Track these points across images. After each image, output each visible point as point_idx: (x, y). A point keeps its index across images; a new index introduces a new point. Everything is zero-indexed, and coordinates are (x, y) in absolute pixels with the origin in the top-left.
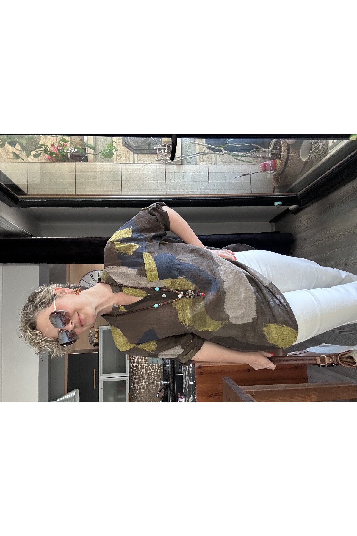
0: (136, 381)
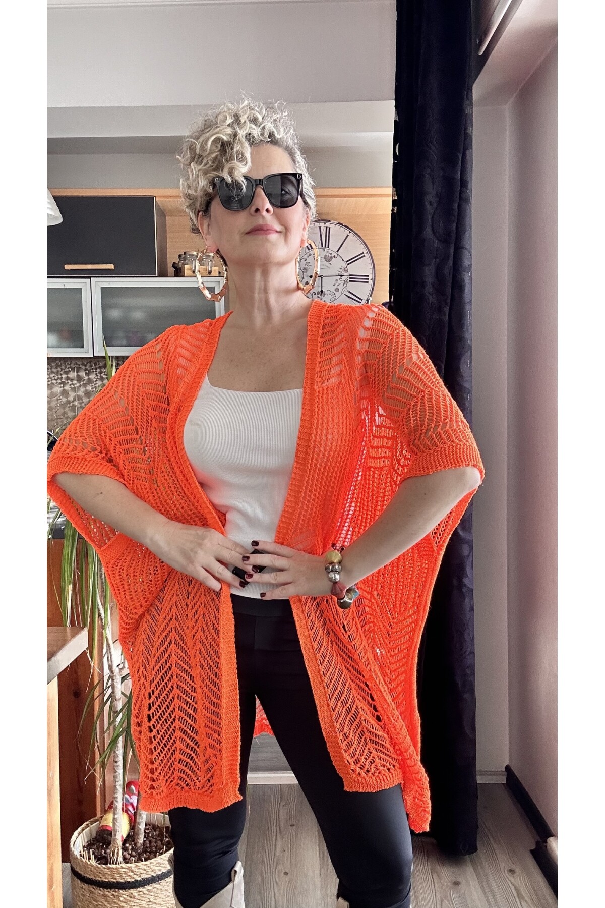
0: (82, 374)
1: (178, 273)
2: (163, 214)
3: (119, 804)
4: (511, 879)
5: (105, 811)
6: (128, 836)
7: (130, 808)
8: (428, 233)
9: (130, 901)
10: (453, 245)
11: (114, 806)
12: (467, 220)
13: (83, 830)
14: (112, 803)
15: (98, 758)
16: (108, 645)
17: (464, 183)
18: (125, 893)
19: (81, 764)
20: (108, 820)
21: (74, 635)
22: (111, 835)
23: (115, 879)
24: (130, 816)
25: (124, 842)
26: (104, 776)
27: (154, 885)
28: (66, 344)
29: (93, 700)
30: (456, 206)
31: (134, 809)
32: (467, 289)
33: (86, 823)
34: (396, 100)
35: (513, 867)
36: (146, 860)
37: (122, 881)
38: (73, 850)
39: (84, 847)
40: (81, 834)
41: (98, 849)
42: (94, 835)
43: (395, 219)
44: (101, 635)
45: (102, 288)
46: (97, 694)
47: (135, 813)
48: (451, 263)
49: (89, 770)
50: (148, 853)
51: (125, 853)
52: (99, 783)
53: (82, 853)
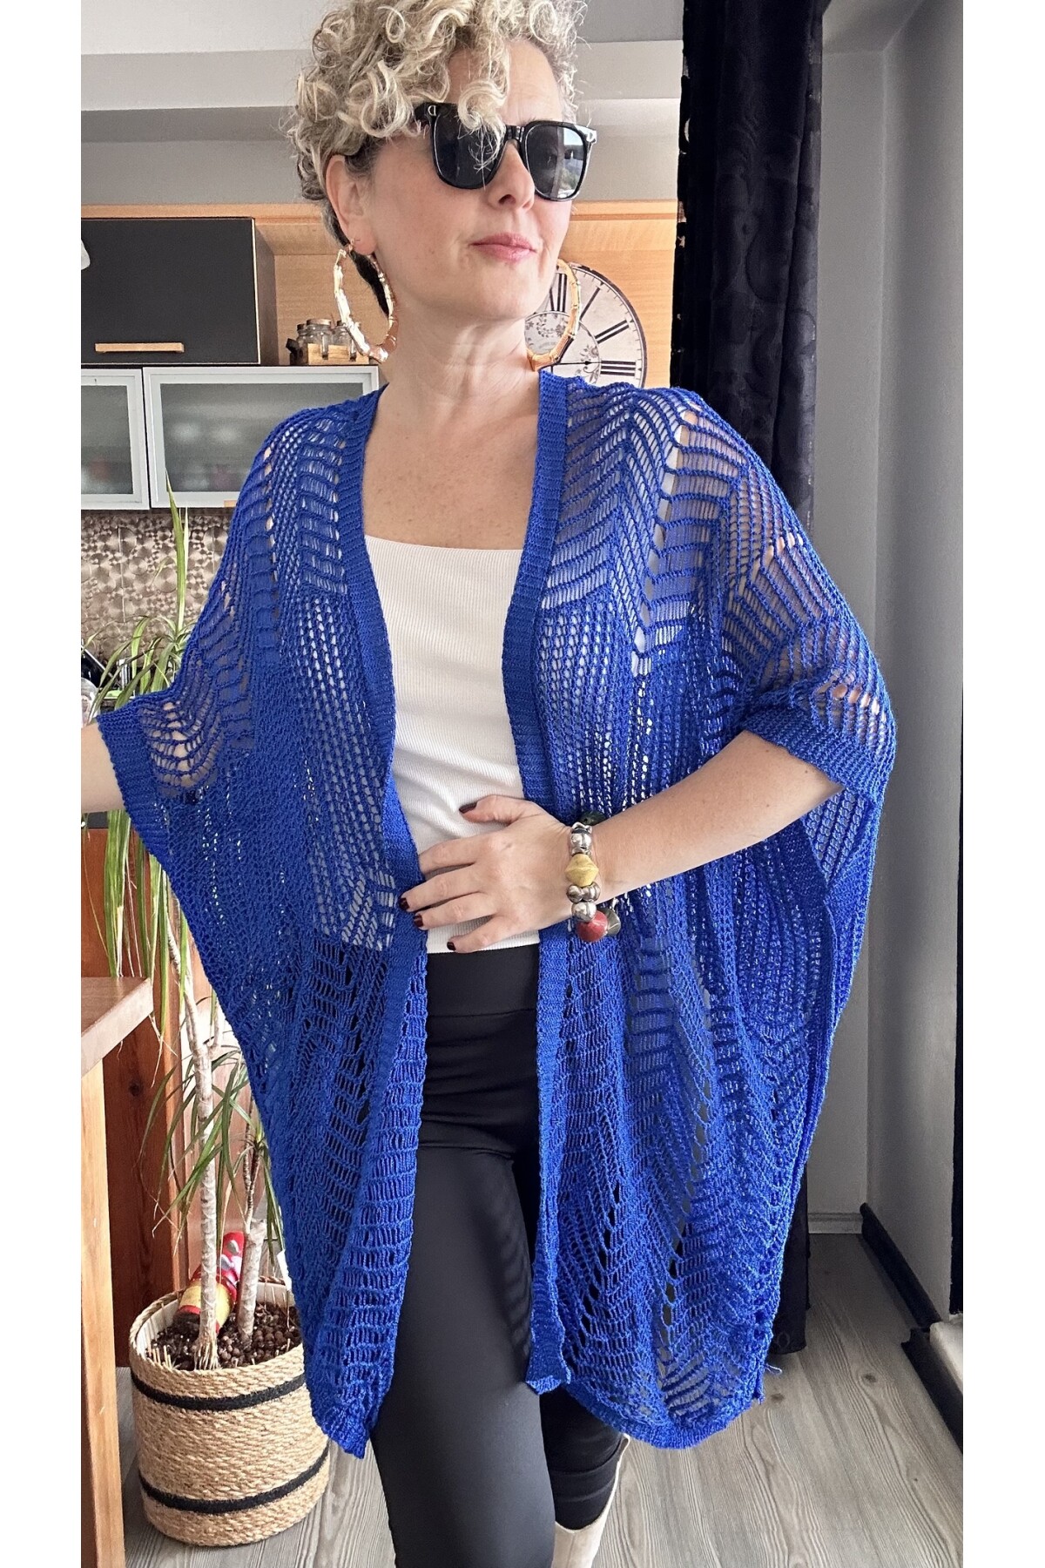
0: (132, 540)
1: (297, 357)
2: (268, 251)
3: (211, 1271)
4: (869, 1390)
5: (188, 1283)
6: (227, 1323)
7: (231, 1278)
8: (739, 283)
9: (232, 1430)
10: (783, 306)
11: (203, 1274)
12: (810, 261)
13: (151, 1313)
14: (200, 1268)
15: (174, 1195)
16: (188, 1007)
17: (805, 193)
18: (223, 1416)
19: (146, 1204)
20: (193, 1297)
21: (128, 991)
22: (198, 1321)
23: (206, 1393)
24: (230, 1291)
25: (221, 1333)
26: (186, 1224)
27: (272, 1403)
28: (100, 487)
29: (164, 1099)
30: (790, 234)
31: (236, 1279)
32: (807, 384)
33: (156, 1302)
34: (685, 39)
35: (873, 1372)
36: (257, 1362)
37: (219, 1397)
38: (134, 1346)
39: (153, 1342)
40: (149, 1321)
41: (176, 1344)
42: (170, 1322)
43: (683, 260)
44: (175, 992)
45: (163, 387)
46: (170, 1088)
47: (239, 1286)
48: (779, 338)
49: (159, 1215)
50: (261, 1351)
51: (221, 1351)
52: (177, 1237)
53: (150, 1351)
